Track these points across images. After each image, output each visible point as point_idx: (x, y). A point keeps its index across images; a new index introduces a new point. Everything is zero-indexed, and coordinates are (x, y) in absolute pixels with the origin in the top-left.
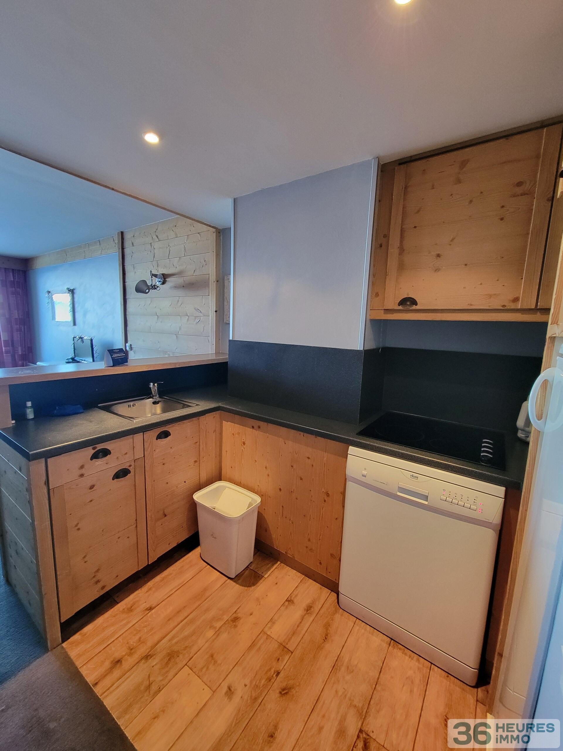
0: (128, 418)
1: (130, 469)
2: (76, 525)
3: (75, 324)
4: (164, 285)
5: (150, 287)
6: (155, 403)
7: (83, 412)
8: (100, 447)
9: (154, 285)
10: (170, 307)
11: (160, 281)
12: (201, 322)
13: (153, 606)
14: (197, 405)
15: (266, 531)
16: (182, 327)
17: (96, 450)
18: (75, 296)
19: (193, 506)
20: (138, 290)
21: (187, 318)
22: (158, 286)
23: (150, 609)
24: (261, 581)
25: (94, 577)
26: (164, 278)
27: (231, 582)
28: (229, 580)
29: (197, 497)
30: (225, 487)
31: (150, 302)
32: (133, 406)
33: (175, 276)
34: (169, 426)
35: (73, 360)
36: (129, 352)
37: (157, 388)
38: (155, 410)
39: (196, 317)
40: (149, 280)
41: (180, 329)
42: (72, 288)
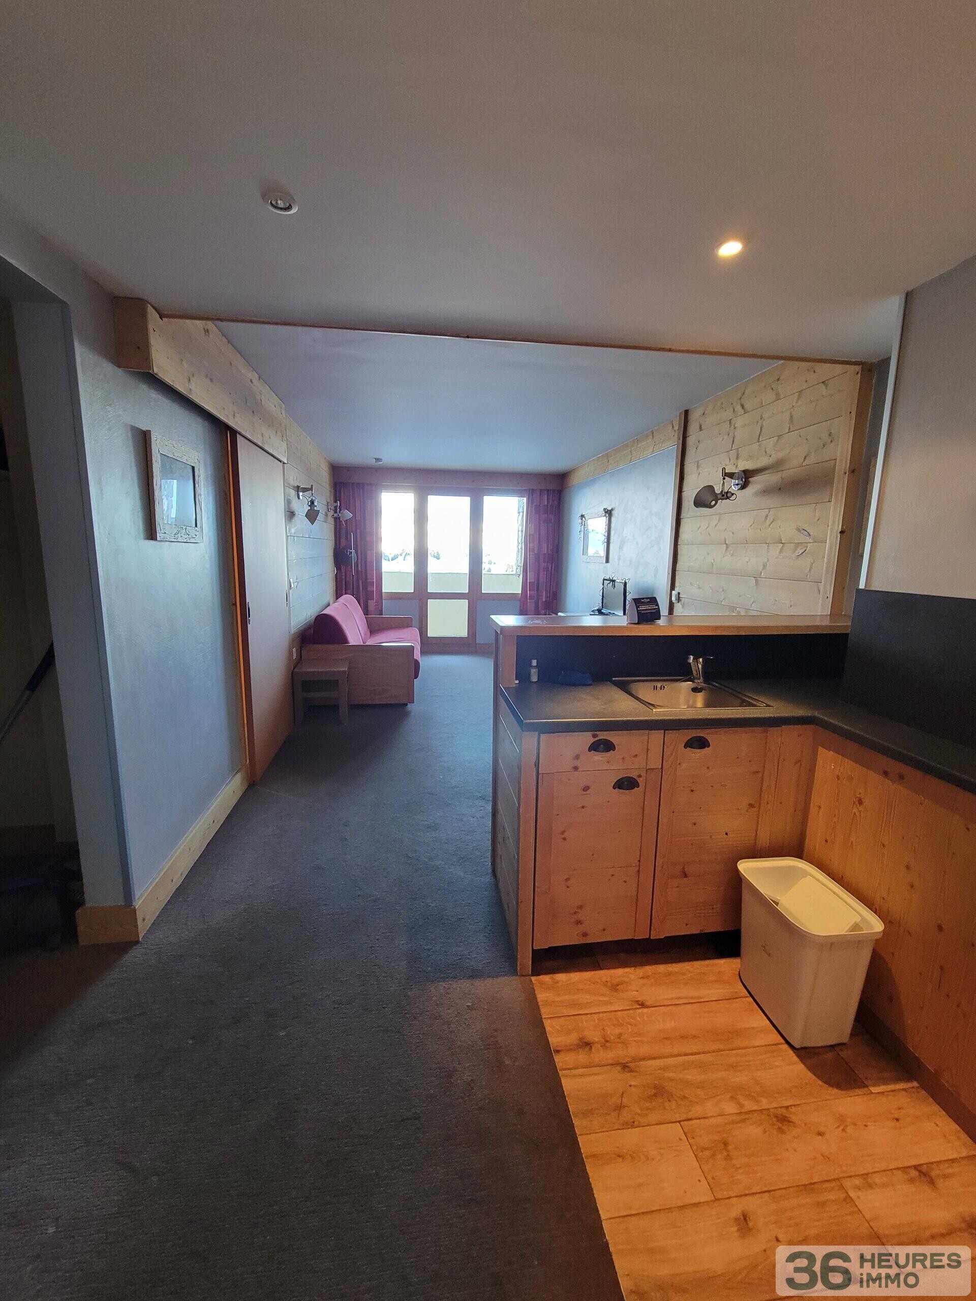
0: (647, 705)
1: (640, 780)
2: (563, 832)
3: (607, 561)
4: (744, 491)
5: (720, 496)
6: (695, 690)
7: (592, 685)
8: (603, 735)
9: (727, 491)
10: (750, 529)
11: (737, 485)
12: (807, 553)
13: (647, 1004)
14: (768, 706)
15: (891, 1001)
16: (768, 564)
17: (596, 739)
18: (613, 519)
19: (737, 883)
20: (699, 502)
21: (780, 547)
22: (732, 492)
23: (643, 1005)
24: (858, 1091)
25: (575, 913)
26: (746, 477)
27: (791, 1052)
28: (786, 1046)
29: (745, 867)
30: (806, 874)
31: (717, 522)
32: (661, 689)
33: (767, 472)
34: (708, 731)
35: (600, 612)
36: (675, 605)
37: (702, 666)
38: (695, 702)
39: (798, 545)
40: (719, 485)
41: (765, 566)
42: (610, 509)
